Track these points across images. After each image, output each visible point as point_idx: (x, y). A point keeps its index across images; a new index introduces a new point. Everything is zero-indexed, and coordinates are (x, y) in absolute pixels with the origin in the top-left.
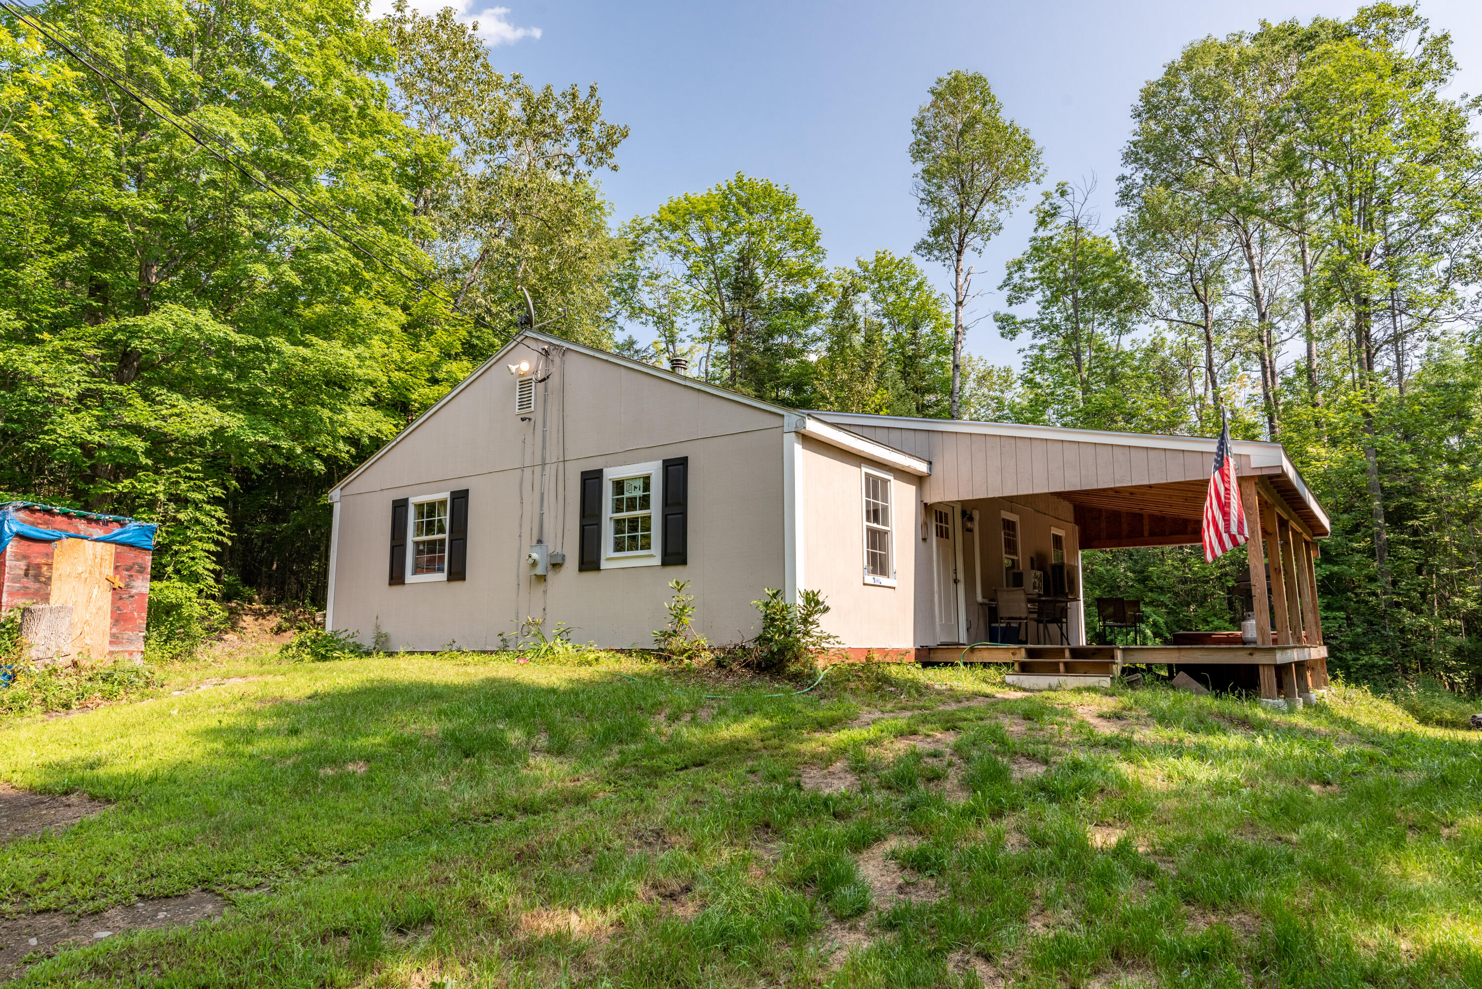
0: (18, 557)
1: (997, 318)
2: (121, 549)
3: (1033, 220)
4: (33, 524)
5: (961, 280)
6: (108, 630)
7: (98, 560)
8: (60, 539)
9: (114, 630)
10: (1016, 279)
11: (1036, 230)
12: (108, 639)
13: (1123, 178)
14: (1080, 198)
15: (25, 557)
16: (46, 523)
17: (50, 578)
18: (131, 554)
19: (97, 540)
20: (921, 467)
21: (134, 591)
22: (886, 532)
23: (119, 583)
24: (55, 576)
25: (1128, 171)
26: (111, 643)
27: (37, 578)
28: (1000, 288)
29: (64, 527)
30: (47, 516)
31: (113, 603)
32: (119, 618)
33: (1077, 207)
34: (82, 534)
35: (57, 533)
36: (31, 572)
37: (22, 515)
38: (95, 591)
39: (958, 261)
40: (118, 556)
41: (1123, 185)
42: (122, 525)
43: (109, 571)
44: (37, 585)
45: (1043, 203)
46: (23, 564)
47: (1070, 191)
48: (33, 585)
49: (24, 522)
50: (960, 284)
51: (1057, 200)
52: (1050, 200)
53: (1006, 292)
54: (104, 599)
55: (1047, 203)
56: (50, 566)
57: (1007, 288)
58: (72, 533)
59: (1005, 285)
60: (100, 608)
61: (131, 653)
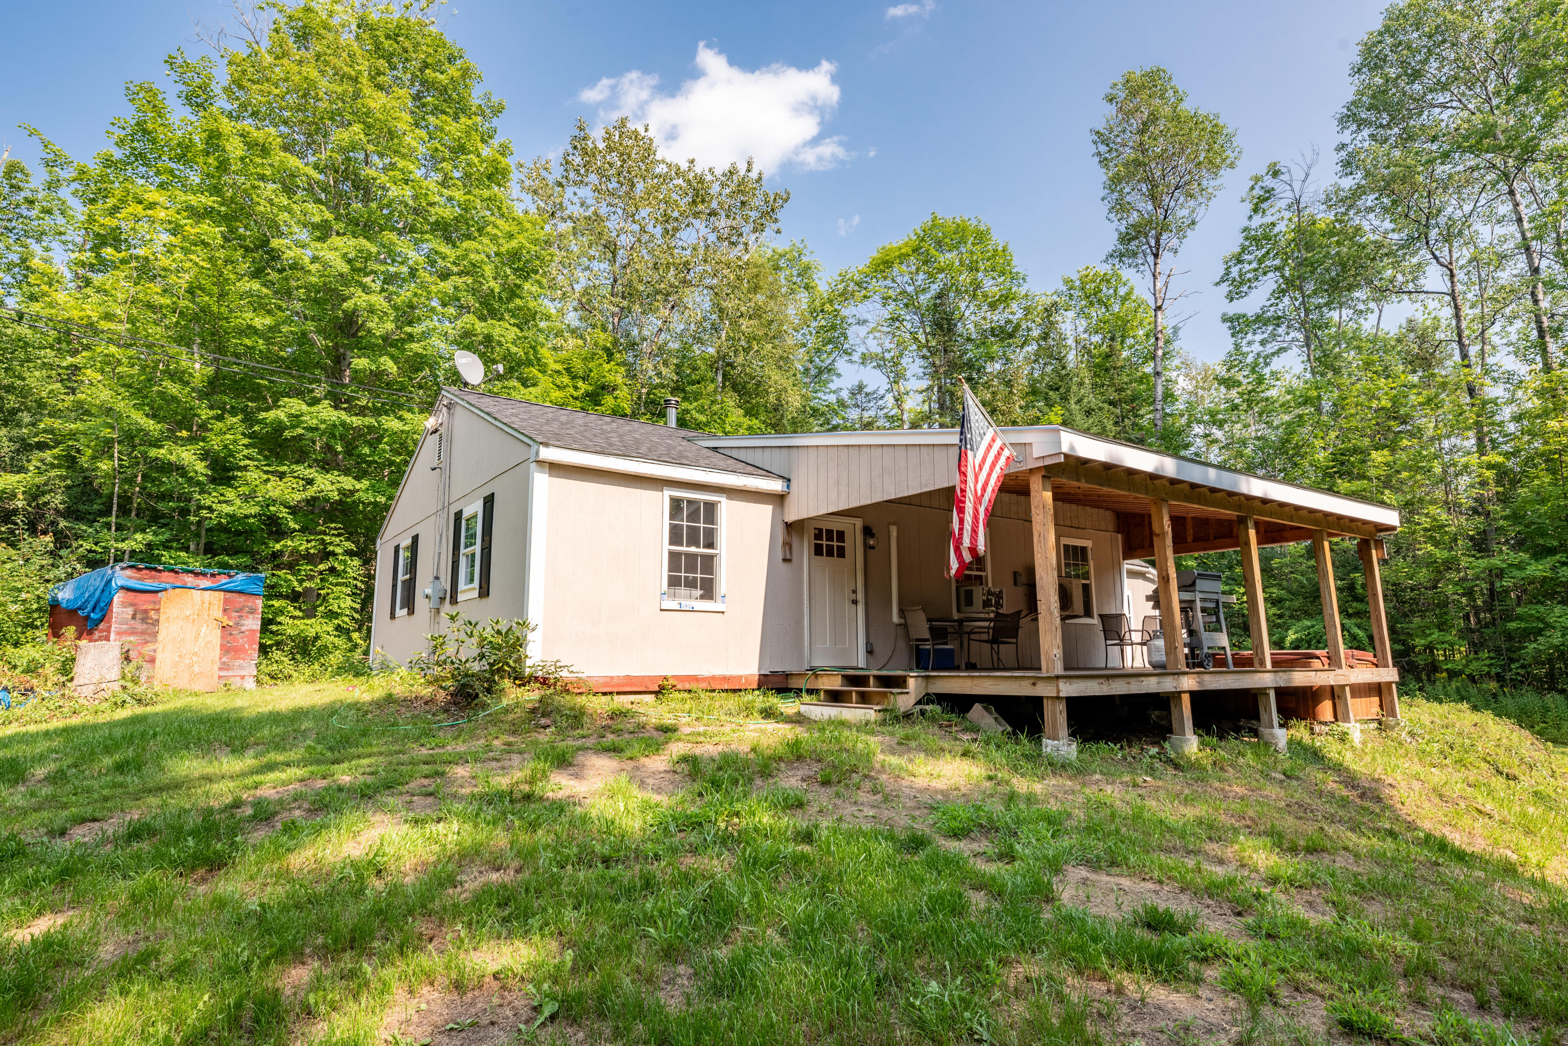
0: (124, 604)
1: (1226, 319)
2: (229, 595)
3: (1248, 207)
4: (139, 579)
5: (1159, 285)
6: (217, 659)
7: (206, 605)
8: (165, 590)
9: (224, 659)
10: (1235, 272)
11: (1250, 217)
12: (218, 665)
13: (1343, 146)
14: (1298, 175)
15: (132, 605)
16: (152, 578)
17: (158, 621)
18: (241, 599)
19: (203, 589)
20: (776, 486)
21: (244, 628)
22: (711, 557)
23: (226, 622)
24: (162, 618)
25: (1346, 137)
26: (220, 669)
27: (144, 620)
28: (1217, 284)
29: (170, 580)
30: (153, 573)
31: (223, 637)
32: (229, 649)
33: (1297, 186)
34: (189, 585)
35: (163, 585)
36: (138, 616)
37: (129, 572)
38: (204, 629)
39: (1155, 264)
40: (226, 601)
41: (1343, 153)
42: (230, 576)
43: (219, 614)
44: (145, 626)
45: (1252, 188)
46: (130, 611)
47: (1284, 170)
48: (140, 626)
49: (131, 578)
50: (1157, 288)
51: (1269, 182)
52: (1260, 183)
53: (1225, 288)
54: (215, 637)
55: (1257, 187)
56: (158, 610)
57: (1226, 283)
58: (179, 584)
59: (1222, 280)
60: (209, 642)
61: (243, 677)
